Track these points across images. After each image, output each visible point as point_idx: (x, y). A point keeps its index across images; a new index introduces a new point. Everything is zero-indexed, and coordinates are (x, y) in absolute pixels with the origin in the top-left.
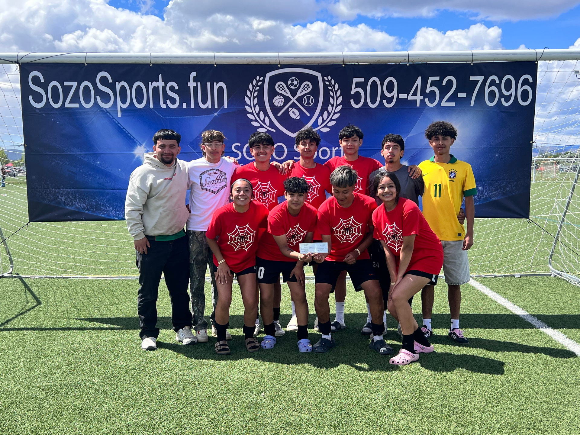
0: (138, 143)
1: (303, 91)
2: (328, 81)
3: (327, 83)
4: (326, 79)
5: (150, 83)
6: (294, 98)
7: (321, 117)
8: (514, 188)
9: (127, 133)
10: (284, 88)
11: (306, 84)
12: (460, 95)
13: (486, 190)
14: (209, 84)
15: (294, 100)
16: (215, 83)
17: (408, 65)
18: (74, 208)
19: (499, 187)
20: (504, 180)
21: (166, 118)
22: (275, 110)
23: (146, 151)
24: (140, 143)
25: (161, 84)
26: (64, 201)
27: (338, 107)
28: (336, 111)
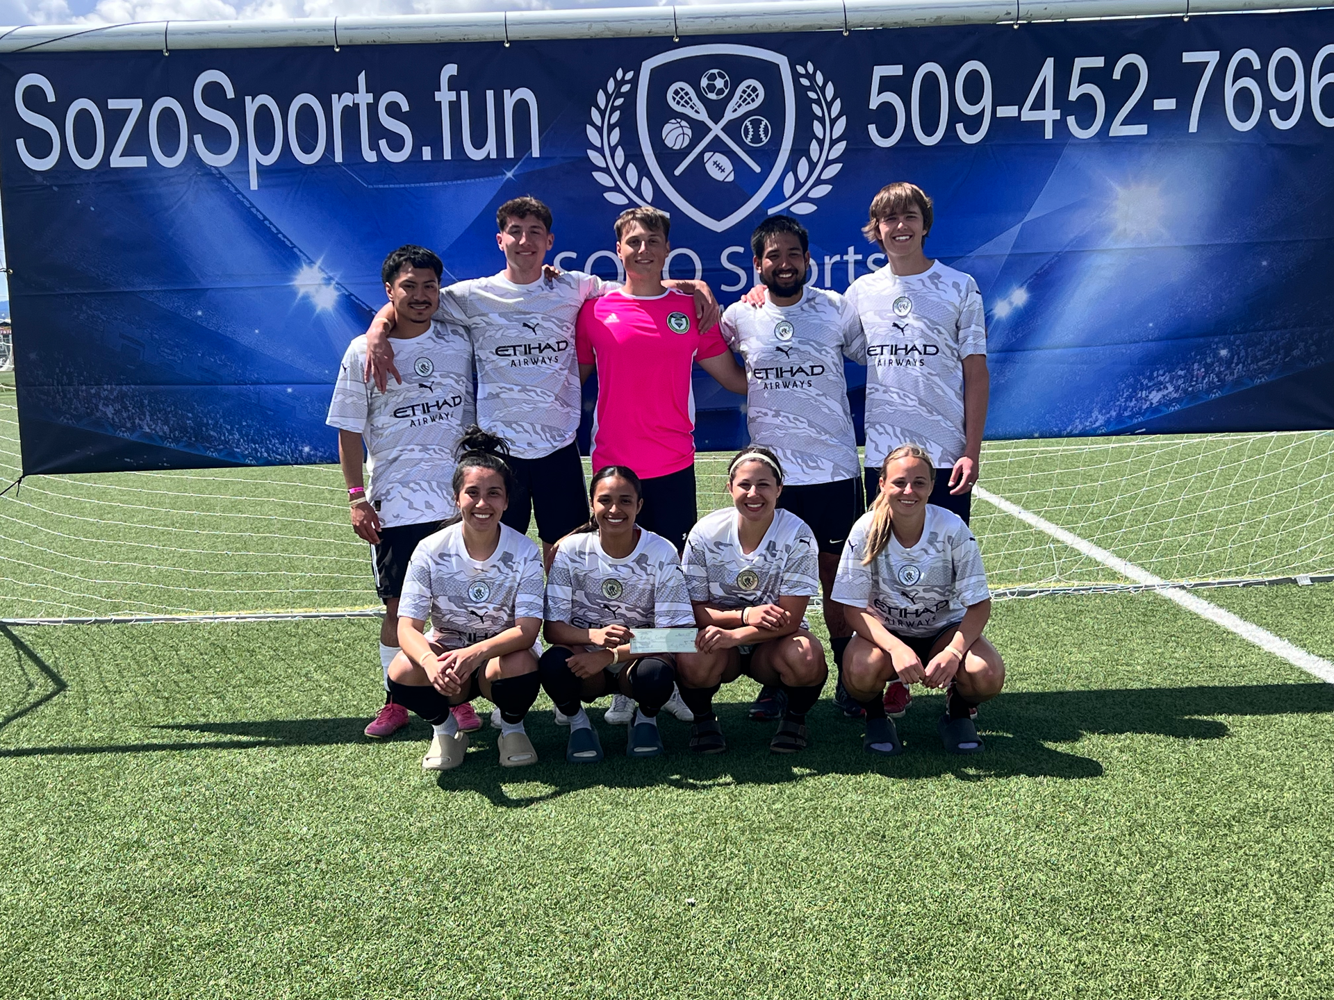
0: (304, 258)
1: (739, 106)
2: (807, 76)
3: (805, 82)
4: (800, 69)
5: (335, 97)
6: (716, 124)
7: (790, 176)
8: (1314, 348)
9: (275, 232)
10: (690, 98)
11: (748, 87)
12: (1161, 104)
13: (1239, 358)
14: (490, 94)
15: (716, 130)
16: (507, 92)
17: (1016, 27)
18: (139, 436)
19: (1273, 348)
20: (1286, 328)
21: (376, 189)
22: (668, 158)
23: (324, 279)
24: (308, 258)
25: (363, 98)
26: (113, 419)
27: (834, 147)
28: (830, 158)
